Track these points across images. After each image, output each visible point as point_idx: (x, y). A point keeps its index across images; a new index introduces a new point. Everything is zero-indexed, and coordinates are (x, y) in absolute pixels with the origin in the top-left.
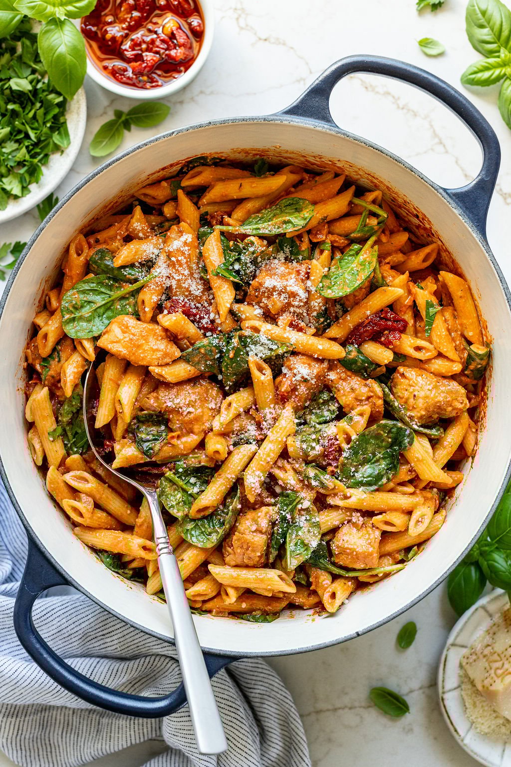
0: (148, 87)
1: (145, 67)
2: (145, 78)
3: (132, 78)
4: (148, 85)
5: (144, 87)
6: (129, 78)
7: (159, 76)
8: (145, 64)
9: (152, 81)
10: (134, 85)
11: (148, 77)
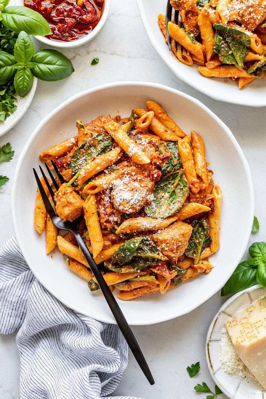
0: (69, 40)
1: (67, 27)
2: (67, 34)
3: (59, 35)
4: (69, 39)
5: (67, 40)
6: (56, 34)
7: (76, 32)
8: (66, 25)
9: (72, 36)
10: (60, 39)
11: (69, 33)
